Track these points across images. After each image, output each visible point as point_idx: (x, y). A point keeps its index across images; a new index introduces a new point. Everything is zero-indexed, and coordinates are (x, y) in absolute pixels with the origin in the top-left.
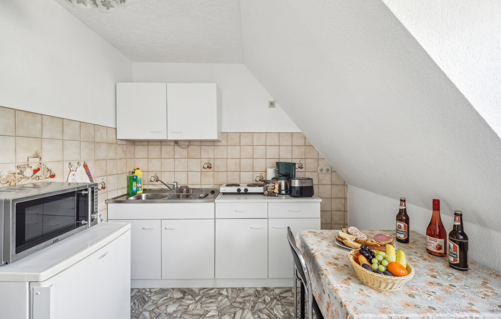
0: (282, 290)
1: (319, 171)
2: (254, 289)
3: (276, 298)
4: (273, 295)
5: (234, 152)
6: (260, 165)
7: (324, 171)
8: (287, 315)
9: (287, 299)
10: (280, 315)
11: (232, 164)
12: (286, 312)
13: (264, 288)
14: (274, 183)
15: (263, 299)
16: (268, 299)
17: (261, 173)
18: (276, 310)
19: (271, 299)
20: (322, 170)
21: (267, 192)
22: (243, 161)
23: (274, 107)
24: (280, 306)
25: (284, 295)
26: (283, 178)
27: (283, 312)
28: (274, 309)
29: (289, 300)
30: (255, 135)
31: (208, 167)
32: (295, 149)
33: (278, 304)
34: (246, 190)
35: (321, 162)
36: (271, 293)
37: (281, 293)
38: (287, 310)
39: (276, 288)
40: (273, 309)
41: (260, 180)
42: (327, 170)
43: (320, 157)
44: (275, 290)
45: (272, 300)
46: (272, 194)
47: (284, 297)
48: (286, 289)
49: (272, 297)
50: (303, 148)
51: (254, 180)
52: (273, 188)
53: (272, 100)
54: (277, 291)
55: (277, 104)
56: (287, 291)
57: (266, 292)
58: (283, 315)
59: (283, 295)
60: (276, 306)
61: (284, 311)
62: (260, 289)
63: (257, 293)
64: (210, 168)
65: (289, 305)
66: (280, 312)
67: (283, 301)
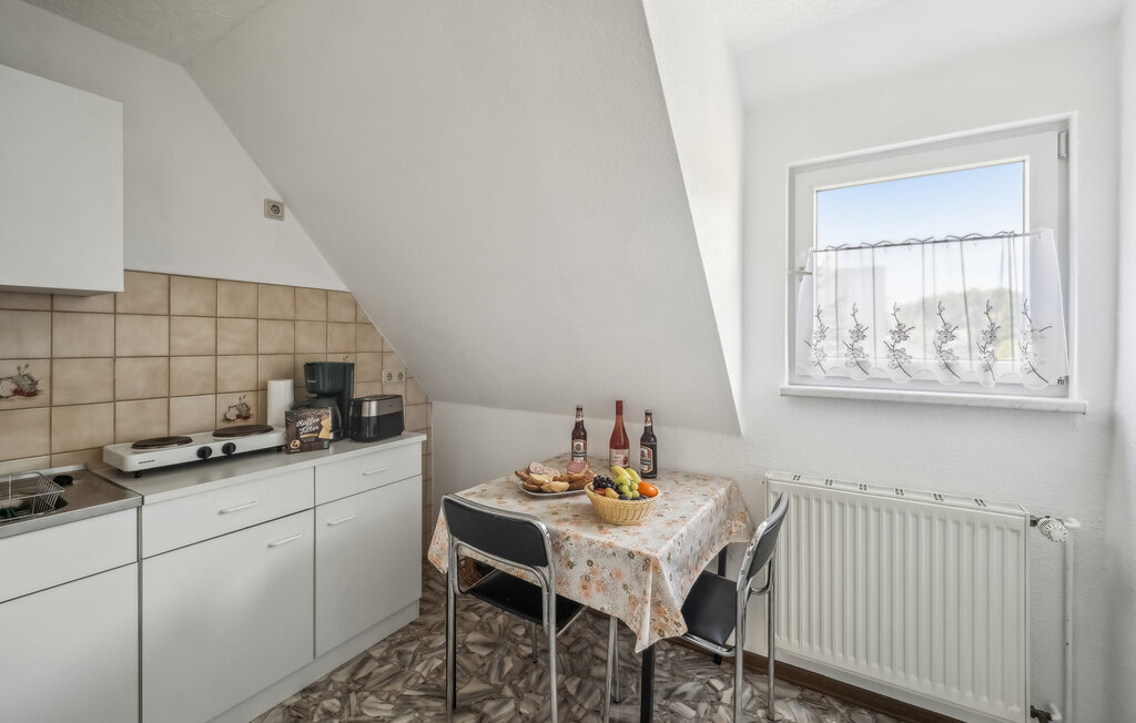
0: (349, 668)
1: (384, 379)
2: (280, 710)
3: (350, 691)
4: (336, 690)
5: (147, 336)
6: (239, 374)
7: (395, 378)
8: (398, 702)
9: (375, 677)
10: (387, 711)
11: (134, 376)
12: (393, 698)
13: (304, 691)
14: (320, 416)
15: (319, 711)
16: (332, 704)
17: (242, 395)
18: (369, 708)
19: (339, 699)
20: (390, 376)
21: (298, 442)
22: (182, 366)
23: (281, 218)
24: (372, 698)
25: (363, 673)
26: (325, 401)
27: (387, 701)
28: (365, 711)
29: (380, 674)
30: (222, 288)
31: (17, 392)
32: (335, 331)
33: (366, 697)
34: (228, 449)
35: (387, 359)
36: (331, 688)
37: (353, 674)
38: (391, 694)
39: (333, 673)
40: (362, 714)
41: (238, 417)
42: (400, 375)
43: (386, 349)
44: (333, 678)
45: (344, 700)
46: (313, 446)
47: (367, 677)
48: (359, 661)
49: (339, 694)
50: (352, 330)
51: (220, 416)
52: (317, 427)
53: (276, 198)
54: (342, 677)
55: (287, 211)
56: (362, 664)
57: (315, 696)
58: (391, 707)
59: (358, 677)
60: (364, 703)
61: (388, 699)
62: (295, 700)
63: (294, 713)
64: (33, 394)
65: (388, 684)
66: (380, 706)
67: (370, 684)
